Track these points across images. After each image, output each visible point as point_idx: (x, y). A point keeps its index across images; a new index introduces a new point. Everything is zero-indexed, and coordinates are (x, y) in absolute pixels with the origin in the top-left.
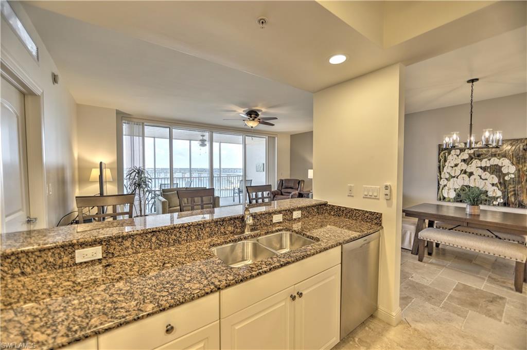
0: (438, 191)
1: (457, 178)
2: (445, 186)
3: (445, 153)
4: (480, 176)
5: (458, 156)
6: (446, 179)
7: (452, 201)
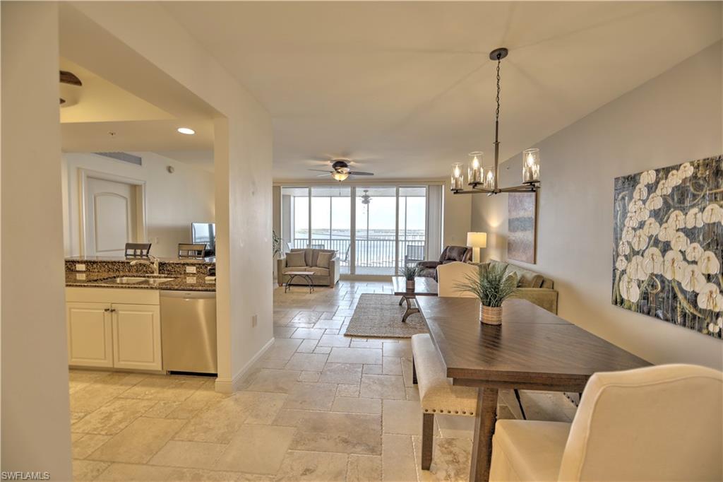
0: (614, 284)
1: (642, 256)
2: (624, 272)
3: (623, 198)
4: (683, 253)
5: (644, 202)
6: (625, 256)
7: (633, 308)
